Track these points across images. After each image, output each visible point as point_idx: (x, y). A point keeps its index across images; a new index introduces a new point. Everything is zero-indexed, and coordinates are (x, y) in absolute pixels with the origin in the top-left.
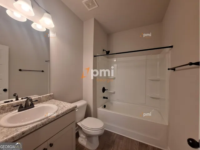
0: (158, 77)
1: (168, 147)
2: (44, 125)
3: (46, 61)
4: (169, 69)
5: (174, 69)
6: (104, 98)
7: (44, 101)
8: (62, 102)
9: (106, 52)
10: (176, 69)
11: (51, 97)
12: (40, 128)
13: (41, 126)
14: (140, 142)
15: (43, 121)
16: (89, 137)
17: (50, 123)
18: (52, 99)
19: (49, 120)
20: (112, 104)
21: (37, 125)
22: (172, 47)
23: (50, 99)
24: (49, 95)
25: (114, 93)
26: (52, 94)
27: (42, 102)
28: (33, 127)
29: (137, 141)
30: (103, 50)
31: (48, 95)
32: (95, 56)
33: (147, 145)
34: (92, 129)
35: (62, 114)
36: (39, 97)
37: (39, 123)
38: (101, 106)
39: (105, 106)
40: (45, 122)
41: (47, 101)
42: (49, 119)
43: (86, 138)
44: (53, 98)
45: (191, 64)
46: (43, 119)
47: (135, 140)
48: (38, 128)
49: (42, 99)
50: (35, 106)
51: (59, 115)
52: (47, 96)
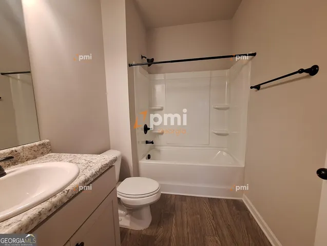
0: (226, 104)
1: (244, 195)
2: (58, 208)
3: (2, 74)
4: (252, 88)
5: (258, 87)
6: (147, 142)
7: (28, 160)
8: (79, 156)
9: (148, 60)
10: (261, 86)
11: (45, 149)
12: (49, 217)
13: (51, 213)
14: (208, 198)
15: (54, 200)
16: (133, 211)
17: (70, 199)
18: (48, 153)
19: (70, 195)
20: (159, 151)
21: (39, 212)
22: (254, 55)
23: (43, 154)
24: (39, 145)
25: (162, 133)
26: (48, 141)
27: (22, 162)
28: (32, 221)
29: (206, 198)
30: (142, 57)
31: (37, 143)
32: (130, 65)
33: (219, 199)
34: (143, 196)
35: (93, 176)
36: (12, 151)
37: (46, 205)
38: (144, 157)
39: (149, 157)
40: (60, 200)
41: (35, 158)
42: (68, 191)
43: (127, 214)
44: (51, 151)
45: (301, 71)
46: (54, 195)
47: (202, 197)
48: (44, 217)
49: (22, 154)
50: (6, 171)
51: (89, 179)
52: (35, 145)
